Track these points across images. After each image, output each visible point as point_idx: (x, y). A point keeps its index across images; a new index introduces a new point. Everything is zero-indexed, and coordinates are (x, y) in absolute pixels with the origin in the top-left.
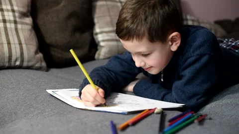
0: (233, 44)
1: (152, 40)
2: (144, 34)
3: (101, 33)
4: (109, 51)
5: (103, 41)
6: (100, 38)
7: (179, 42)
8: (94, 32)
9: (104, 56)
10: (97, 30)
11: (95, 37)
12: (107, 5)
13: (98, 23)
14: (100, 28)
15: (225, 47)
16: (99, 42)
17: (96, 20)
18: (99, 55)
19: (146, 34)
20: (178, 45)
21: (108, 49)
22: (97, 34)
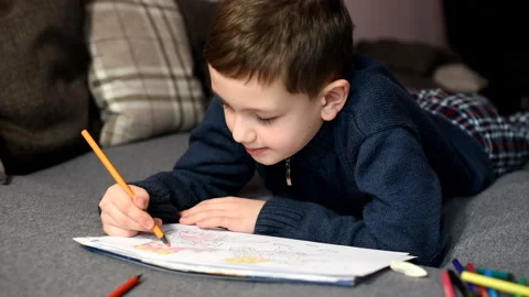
0: (444, 104)
1: (292, 87)
2: (278, 71)
3: (110, 80)
4: (134, 125)
5: (118, 100)
6: (107, 92)
7: (341, 101)
8: (91, 79)
9: (123, 136)
10: (99, 72)
11: (95, 91)
12: (117, 12)
13: (100, 55)
14: (106, 67)
15: (427, 109)
16: (106, 104)
17: (94, 50)
18: (111, 134)
19: (284, 71)
20: (339, 108)
21: (131, 121)
22: (98, 83)
